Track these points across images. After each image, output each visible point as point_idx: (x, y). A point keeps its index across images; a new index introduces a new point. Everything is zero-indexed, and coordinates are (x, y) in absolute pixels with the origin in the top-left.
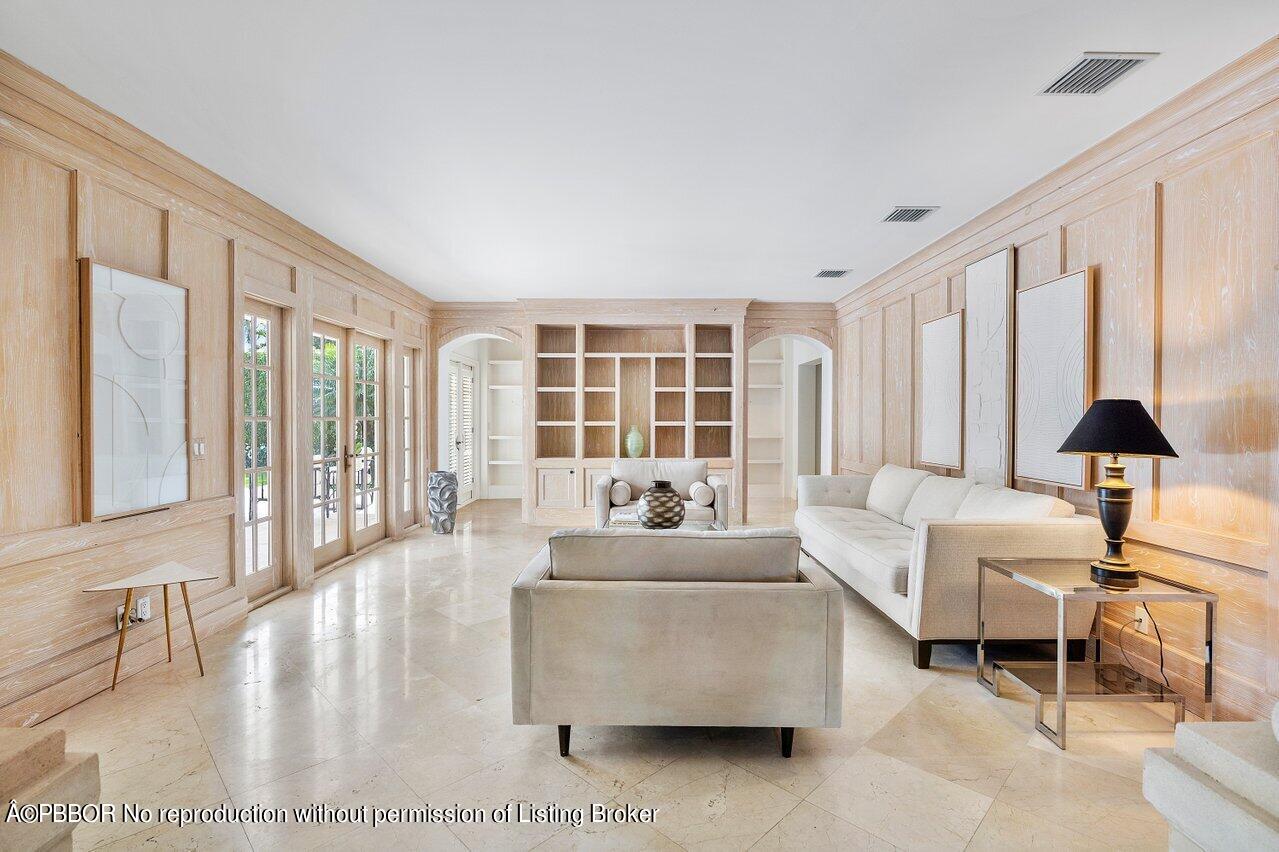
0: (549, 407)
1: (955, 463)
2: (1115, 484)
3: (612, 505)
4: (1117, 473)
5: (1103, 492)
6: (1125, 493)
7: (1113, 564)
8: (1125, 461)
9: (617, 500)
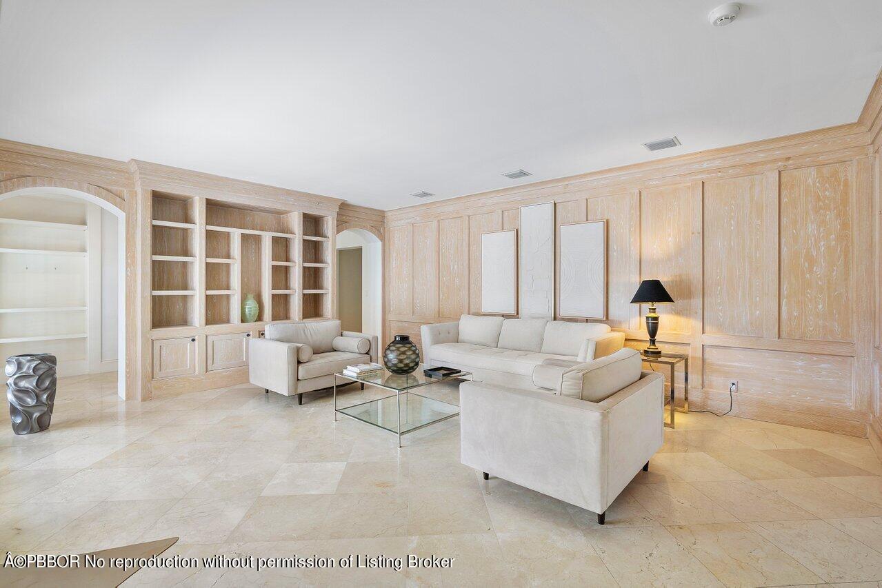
0: (161, 276)
1: (513, 312)
2: (653, 315)
3: (299, 363)
4: (653, 310)
5: (650, 319)
6: (656, 319)
7: (652, 348)
8: (657, 305)
9: (303, 358)
